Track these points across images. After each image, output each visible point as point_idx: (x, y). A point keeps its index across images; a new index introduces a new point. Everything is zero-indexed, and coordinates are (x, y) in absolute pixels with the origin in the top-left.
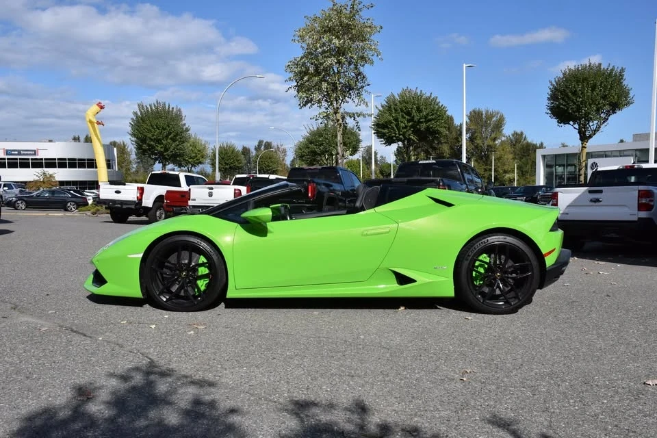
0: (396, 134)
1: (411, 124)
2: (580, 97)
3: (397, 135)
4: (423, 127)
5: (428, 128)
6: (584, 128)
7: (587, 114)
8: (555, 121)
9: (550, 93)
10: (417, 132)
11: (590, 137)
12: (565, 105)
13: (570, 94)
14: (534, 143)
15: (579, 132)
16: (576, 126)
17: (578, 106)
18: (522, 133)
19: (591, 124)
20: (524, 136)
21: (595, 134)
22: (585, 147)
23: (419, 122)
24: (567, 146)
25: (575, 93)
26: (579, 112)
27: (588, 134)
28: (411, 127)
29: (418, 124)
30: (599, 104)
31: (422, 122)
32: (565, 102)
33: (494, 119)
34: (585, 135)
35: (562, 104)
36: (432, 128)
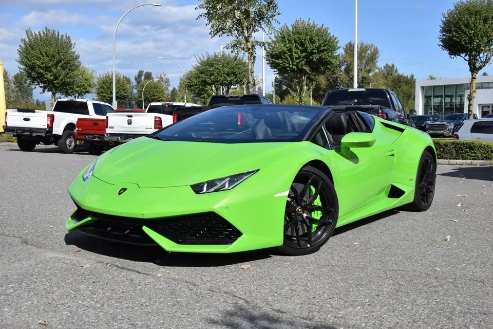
0: (289, 64)
1: (304, 54)
2: (472, 30)
3: (291, 66)
4: (315, 57)
5: (320, 59)
6: (474, 60)
7: (479, 46)
8: (447, 52)
9: (442, 25)
10: (309, 62)
11: (480, 68)
12: (457, 37)
13: (463, 26)
14: (405, 75)
15: (469, 64)
16: (467, 58)
17: (470, 38)
18: (393, 65)
19: (481, 55)
20: (395, 69)
21: (484, 66)
22: (475, 79)
23: (312, 53)
24: (434, 79)
25: (467, 26)
26: (471, 44)
27: (477, 65)
28: (304, 57)
29: (311, 55)
30: (490, 36)
31: (315, 53)
32: (459, 34)
33: (369, 52)
34: (474, 66)
35: (455, 37)
36: (324, 59)
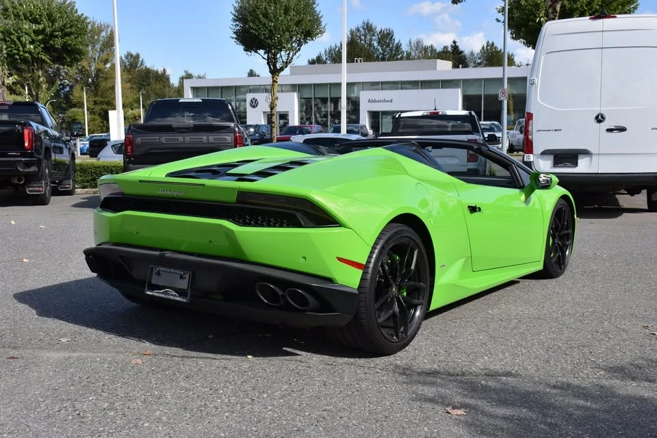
0: (18, 50)
1: (40, 37)
2: (272, 22)
3: (22, 53)
4: (58, 43)
5: (65, 45)
6: (274, 58)
7: (280, 43)
8: (242, 48)
9: (234, 12)
10: (48, 49)
11: (282, 69)
12: (255, 30)
13: (261, 16)
14: (155, 69)
15: (268, 63)
16: (266, 56)
17: (270, 31)
18: (138, 56)
19: (283, 53)
20: (140, 59)
21: (286, 67)
22: (277, 82)
23: (52, 36)
25: (266, 15)
26: (272, 40)
27: (278, 66)
28: (42, 41)
29: (50, 39)
30: (292, 31)
31: (56, 36)
32: (257, 26)
34: (275, 66)
35: (252, 28)
36: (70, 45)
